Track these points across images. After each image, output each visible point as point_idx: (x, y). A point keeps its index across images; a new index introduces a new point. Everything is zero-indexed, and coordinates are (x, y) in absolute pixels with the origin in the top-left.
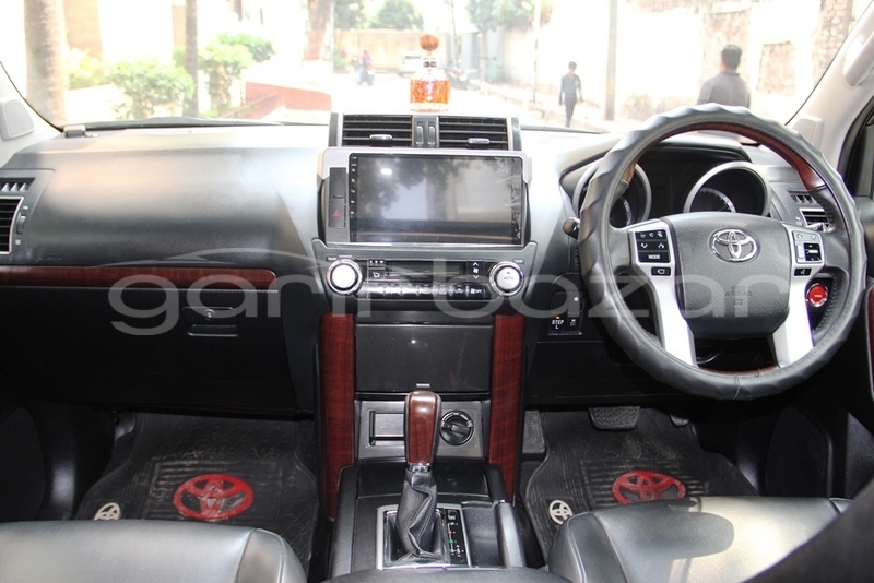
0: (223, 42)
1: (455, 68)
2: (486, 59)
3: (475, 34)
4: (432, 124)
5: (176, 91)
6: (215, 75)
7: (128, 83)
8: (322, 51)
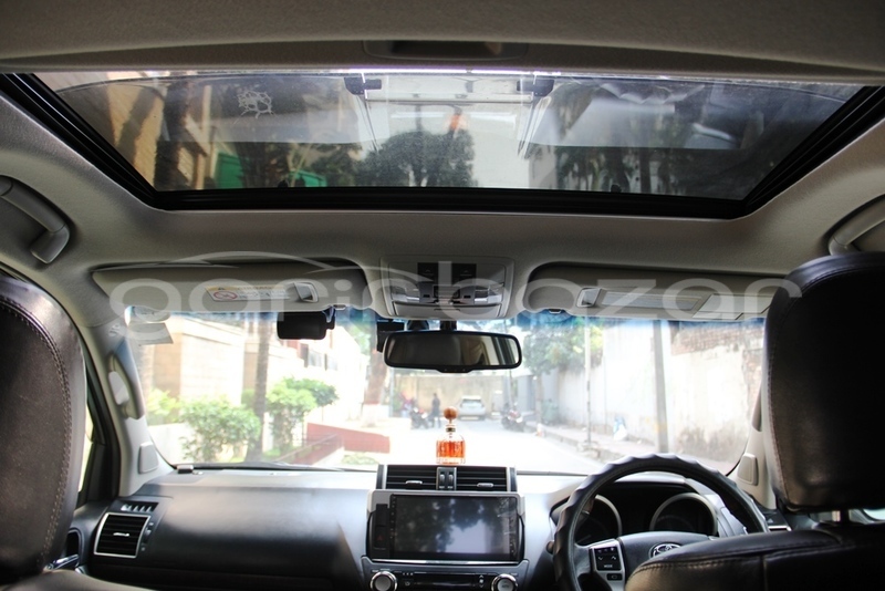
0: (289, 387)
1: (512, 411)
2: (542, 401)
3: (530, 377)
4: (452, 473)
5: (245, 432)
6: (279, 417)
7: (201, 422)
8: (382, 395)
